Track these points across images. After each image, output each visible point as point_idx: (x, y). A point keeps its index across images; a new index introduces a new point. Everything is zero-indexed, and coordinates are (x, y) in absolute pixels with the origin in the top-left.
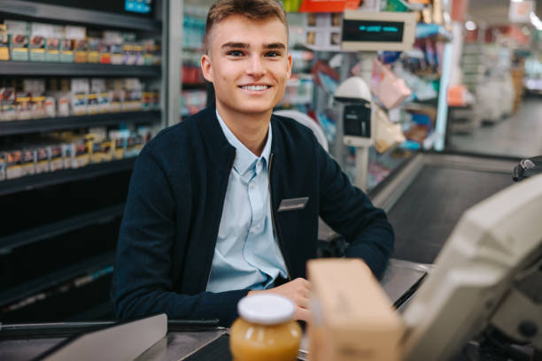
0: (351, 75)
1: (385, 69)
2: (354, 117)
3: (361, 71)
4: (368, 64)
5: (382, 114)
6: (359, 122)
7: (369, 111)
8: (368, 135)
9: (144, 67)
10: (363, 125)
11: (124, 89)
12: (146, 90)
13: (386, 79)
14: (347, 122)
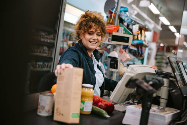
0: (113, 51)
1: (123, 50)
2: (113, 63)
3: (116, 50)
4: (118, 48)
5: (121, 63)
6: (114, 64)
7: (117, 61)
8: (117, 68)
9: (49, 43)
10: (116, 65)
11: (43, 49)
12: (49, 50)
13: (123, 53)
14: (111, 64)
